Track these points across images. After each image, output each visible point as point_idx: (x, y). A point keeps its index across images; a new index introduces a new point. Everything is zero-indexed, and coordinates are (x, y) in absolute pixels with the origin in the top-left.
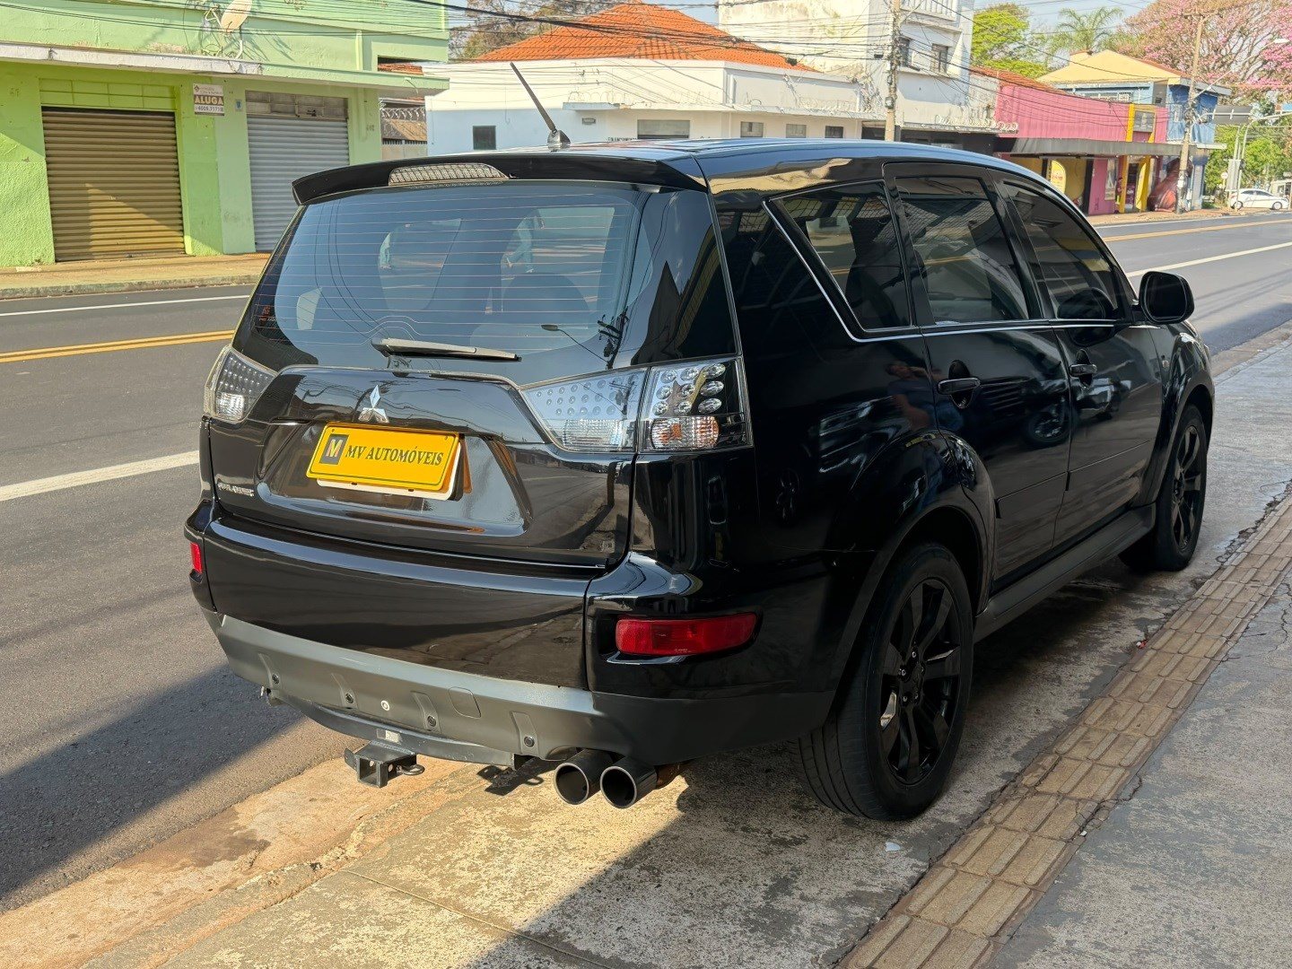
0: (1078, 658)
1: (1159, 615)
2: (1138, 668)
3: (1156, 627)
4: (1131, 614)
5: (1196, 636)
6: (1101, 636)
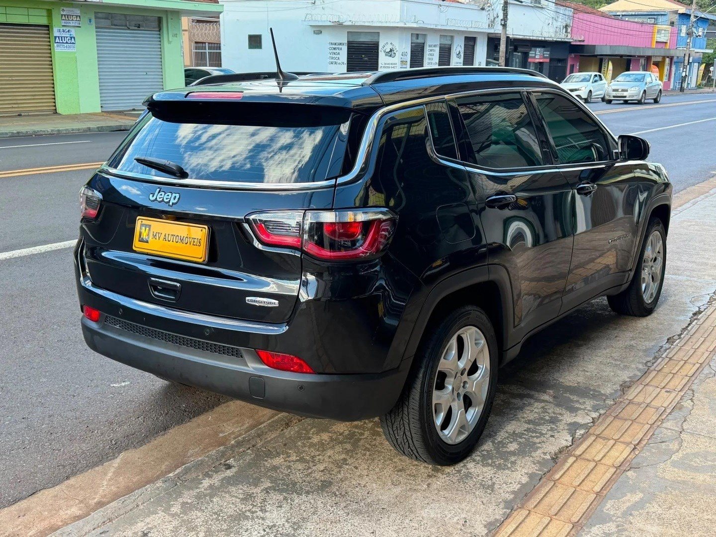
0: (514, 463)
1: (588, 420)
2: (557, 476)
3: (582, 432)
4: (568, 418)
5: (612, 442)
6: (538, 441)
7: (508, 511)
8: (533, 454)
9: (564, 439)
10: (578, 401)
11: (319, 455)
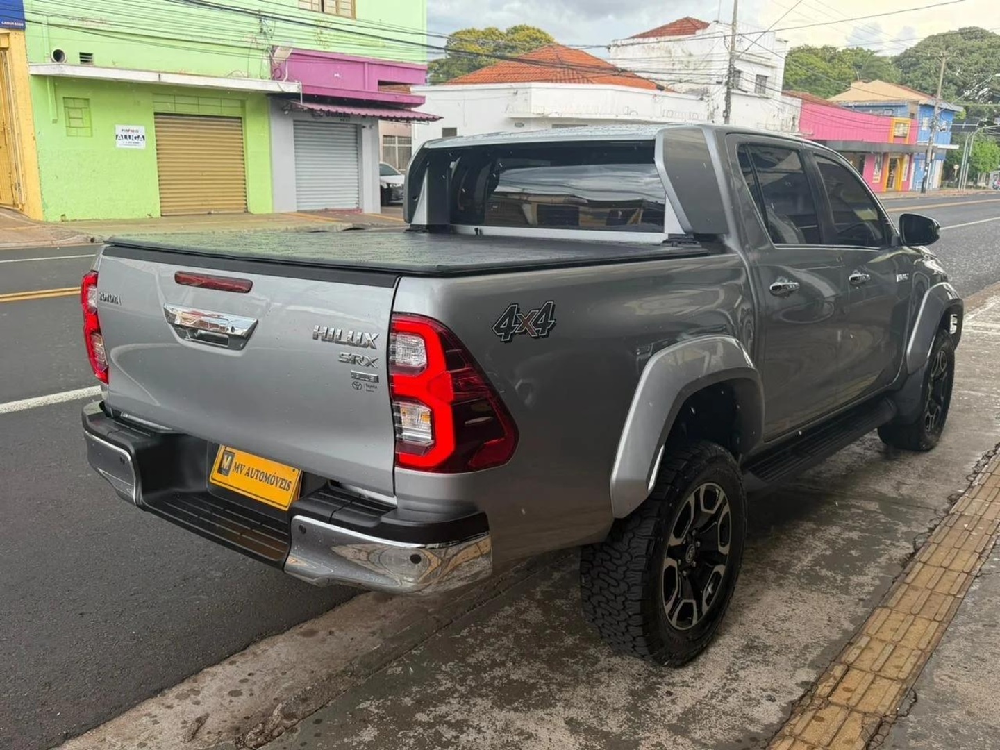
0: (861, 568)
1: (924, 529)
3: (921, 540)
4: (903, 527)
5: (954, 551)
6: (879, 548)
7: (870, 610)
8: (879, 560)
9: (905, 548)
10: (907, 512)
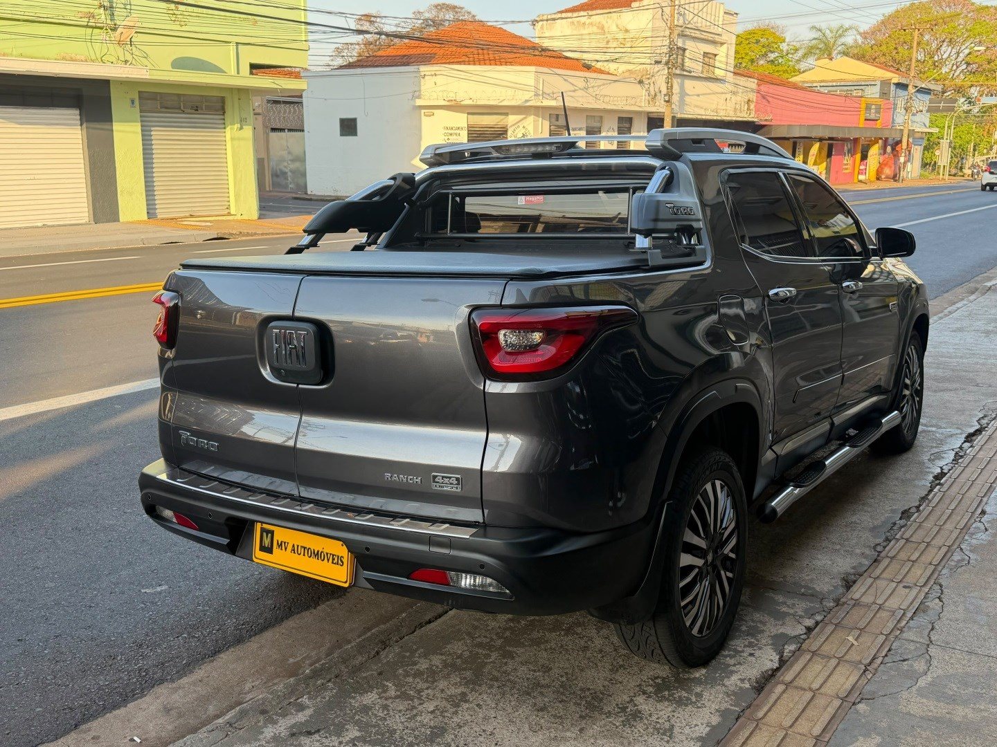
0: (699, 695)
1: (800, 630)
2: (760, 714)
3: (793, 647)
4: (773, 628)
5: (834, 662)
6: (733, 661)
8: (727, 682)
9: (769, 659)
11: (427, 689)
